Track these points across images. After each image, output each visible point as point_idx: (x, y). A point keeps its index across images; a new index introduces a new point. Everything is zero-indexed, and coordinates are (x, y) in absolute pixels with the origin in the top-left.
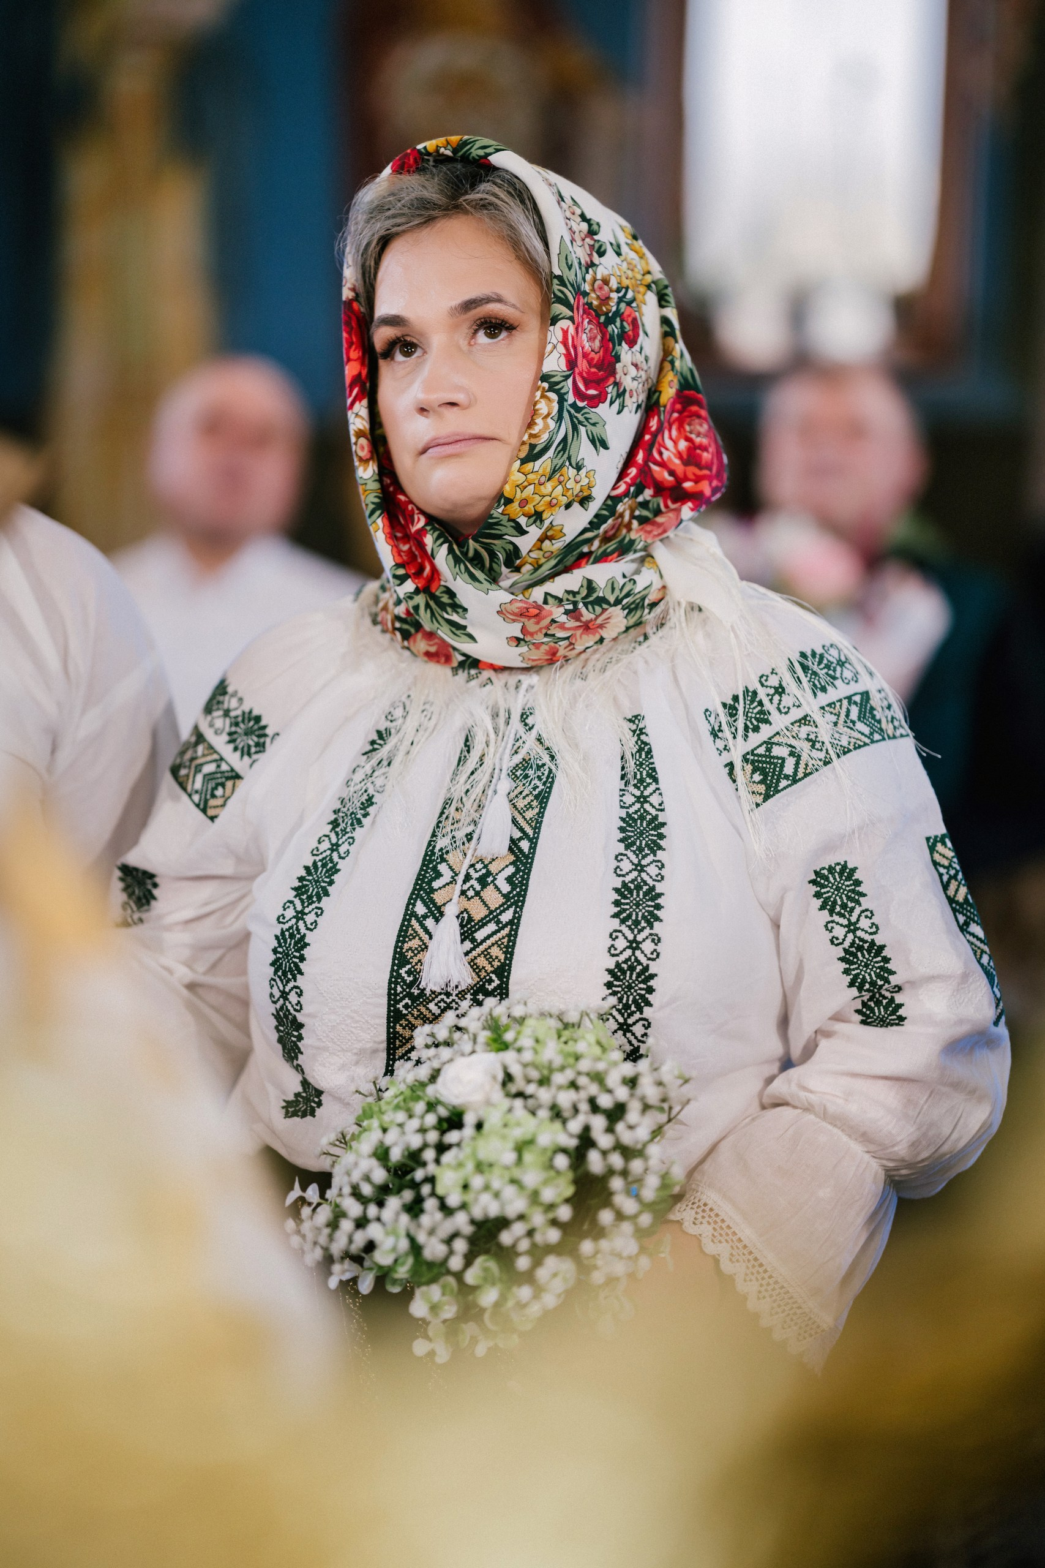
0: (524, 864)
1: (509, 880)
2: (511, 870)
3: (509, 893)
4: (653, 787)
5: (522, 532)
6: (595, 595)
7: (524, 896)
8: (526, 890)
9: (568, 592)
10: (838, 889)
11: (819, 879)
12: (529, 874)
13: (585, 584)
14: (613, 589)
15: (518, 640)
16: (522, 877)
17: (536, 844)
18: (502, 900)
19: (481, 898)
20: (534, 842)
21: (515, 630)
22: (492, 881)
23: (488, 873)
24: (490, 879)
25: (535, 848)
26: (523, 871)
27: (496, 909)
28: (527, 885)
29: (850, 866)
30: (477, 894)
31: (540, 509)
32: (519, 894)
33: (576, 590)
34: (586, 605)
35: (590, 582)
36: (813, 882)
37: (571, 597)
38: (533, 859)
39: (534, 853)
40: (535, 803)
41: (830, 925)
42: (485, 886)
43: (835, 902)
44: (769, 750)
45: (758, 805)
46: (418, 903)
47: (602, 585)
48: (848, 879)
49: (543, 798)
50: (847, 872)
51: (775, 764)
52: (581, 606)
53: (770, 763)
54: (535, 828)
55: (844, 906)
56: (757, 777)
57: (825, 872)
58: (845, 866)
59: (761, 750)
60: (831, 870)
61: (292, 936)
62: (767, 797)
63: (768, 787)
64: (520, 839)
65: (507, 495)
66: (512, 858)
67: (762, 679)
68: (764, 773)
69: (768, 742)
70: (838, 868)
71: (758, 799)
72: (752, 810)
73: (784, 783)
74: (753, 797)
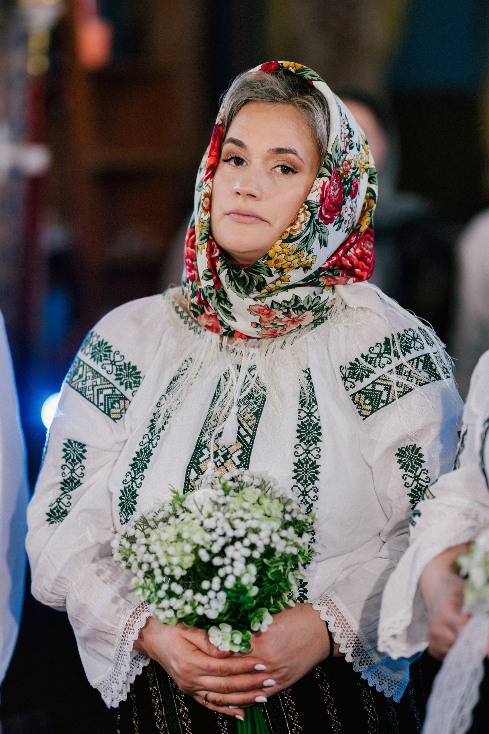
0: (248, 449)
1: (239, 457)
2: (240, 452)
3: (239, 465)
4: (315, 407)
5: (270, 274)
6: (299, 305)
8: (248, 464)
9: (285, 301)
10: (410, 458)
11: (400, 453)
12: (250, 455)
13: (294, 298)
14: (308, 302)
15: (257, 324)
16: (246, 456)
17: (254, 439)
18: (235, 469)
19: (224, 467)
20: (253, 438)
21: (256, 319)
22: (230, 458)
23: (228, 453)
24: (229, 456)
25: (253, 441)
26: (247, 453)
28: (249, 461)
29: (418, 446)
30: (222, 464)
32: (244, 466)
33: (289, 301)
34: (294, 310)
35: (296, 297)
36: (398, 455)
37: (286, 304)
38: (252, 446)
39: (253, 444)
40: (254, 417)
41: (405, 477)
42: (226, 459)
43: (408, 465)
44: (374, 387)
45: (366, 416)
46: (192, 470)
47: (303, 299)
48: (416, 453)
49: (258, 414)
50: (416, 450)
51: (377, 395)
52: (291, 310)
53: (374, 394)
54: (253, 431)
55: (413, 467)
56: (367, 402)
57: (404, 449)
58: (415, 446)
59: (370, 387)
60: (407, 448)
61: (130, 491)
62: (372, 412)
63: (373, 407)
64: (246, 436)
65: (270, 255)
66: (241, 446)
67: (371, 349)
68: (371, 399)
69: (374, 383)
70: (411, 448)
71: (368, 413)
72: (364, 419)
73: (381, 405)
74: (363, 412)
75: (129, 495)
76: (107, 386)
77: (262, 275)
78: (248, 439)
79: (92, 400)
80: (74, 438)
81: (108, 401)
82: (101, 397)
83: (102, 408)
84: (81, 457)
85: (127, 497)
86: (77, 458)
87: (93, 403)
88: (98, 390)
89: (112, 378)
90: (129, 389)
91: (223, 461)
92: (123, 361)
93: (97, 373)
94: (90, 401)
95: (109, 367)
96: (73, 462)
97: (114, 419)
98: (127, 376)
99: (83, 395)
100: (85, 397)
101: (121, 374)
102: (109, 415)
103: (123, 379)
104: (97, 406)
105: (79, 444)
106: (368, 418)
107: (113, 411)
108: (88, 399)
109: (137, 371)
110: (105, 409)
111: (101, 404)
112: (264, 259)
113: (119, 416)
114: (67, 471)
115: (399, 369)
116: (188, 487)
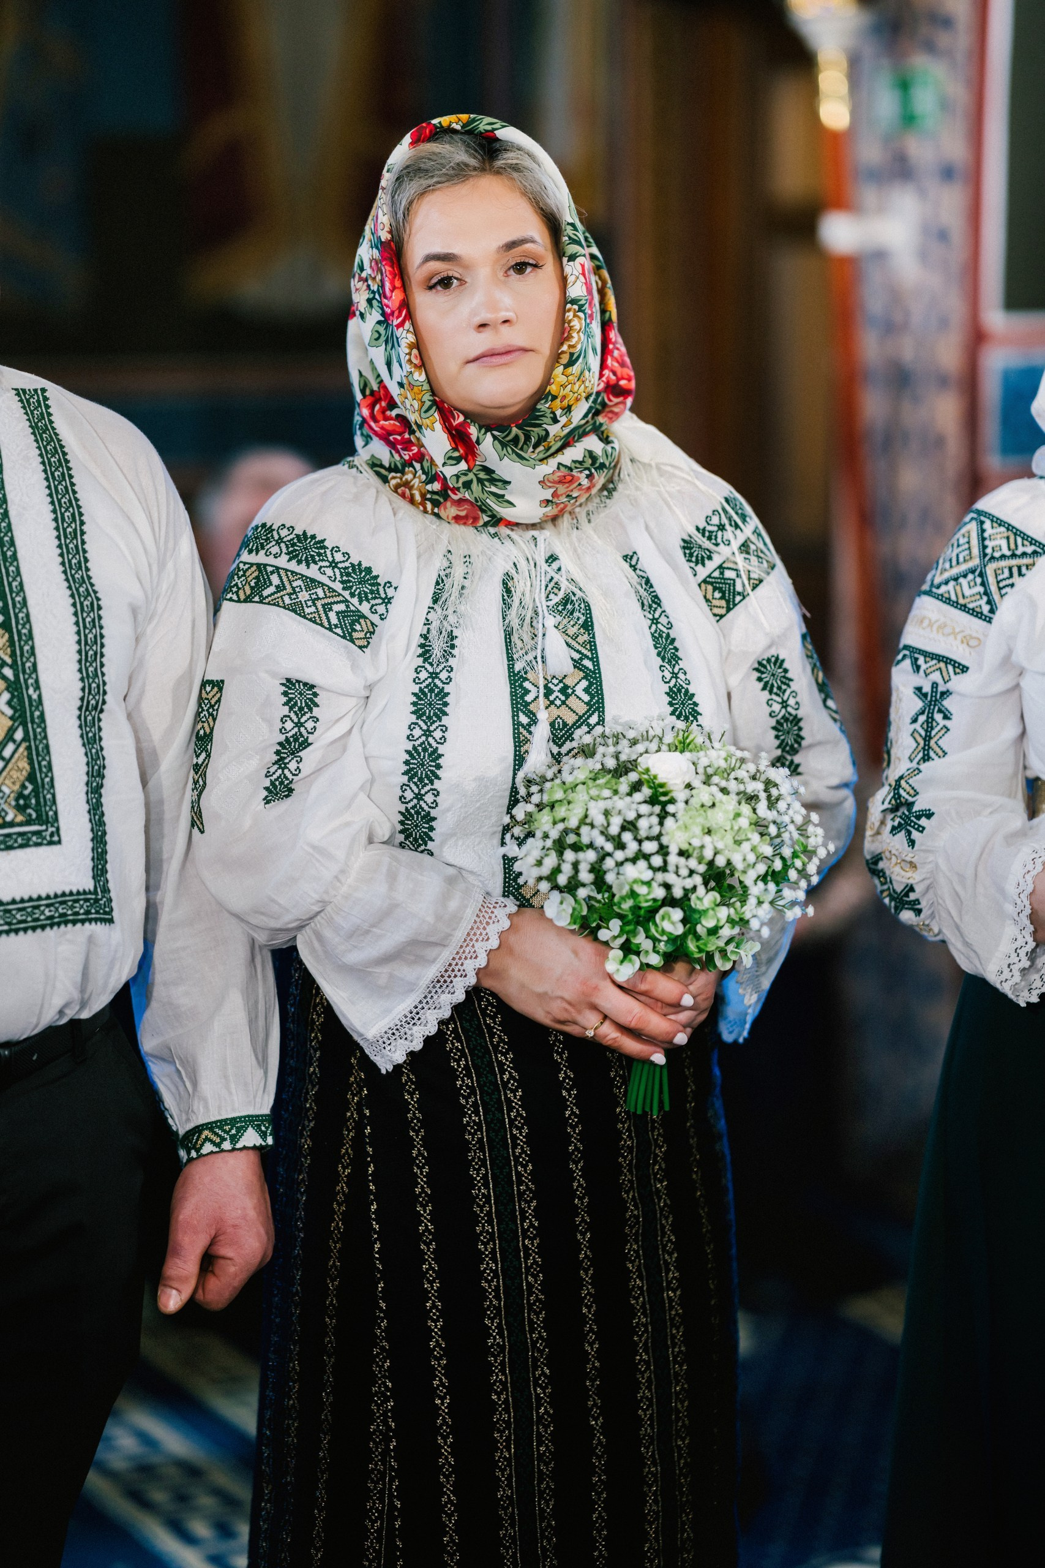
0: (595, 678)
1: (586, 690)
2: (584, 684)
3: (591, 701)
4: (659, 610)
5: (555, 420)
6: (598, 462)
7: (603, 703)
8: (602, 699)
9: (575, 462)
10: (773, 675)
11: (760, 667)
12: (601, 685)
13: (587, 455)
14: (607, 456)
15: (548, 501)
16: (596, 688)
17: (598, 661)
18: (586, 708)
19: (567, 706)
20: (595, 660)
21: (547, 494)
22: (573, 693)
23: (566, 687)
24: (570, 691)
25: (598, 665)
26: (596, 684)
27: (584, 715)
28: (602, 694)
29: (781, 658)
30: (564, 703)
31: (571, 403)
32: (597, 702)
33: (581, 459)
34: (596, 469)
35: (590, 453)
36: (757, 670)
37: (578, 465)
38: (600, 673)
39: (599, 669)
40: (582, 630)
41: (770, 702)
42: (567, 696)
43: (772, 685)
44: (722, 573)
45: (722, 616)
46: (521, 714)
47: (600, 454)
48: (780, 667)
49: (588, 626)
50: (778, 662)
51: (729, 584)
52: (593, 470)
53: (726, 584)
54: (591, 650)
55: (779, 688)
56: (717, 595)
57: (765, 662)
58: (777, 658)
59: (716, 574)
60: (769, 661)
61: (425, 750)
62: (729, 610)
63: (728, 602)
64: (581, 659)
65: (553, 393)
66: (582, 674)
67: (708, 519)
68: (721, 590)
69: (721, 567)
70: (773, 659)
71: (723, 611)
72: (718, 621)
73: (738, 598)
74: (717, 611)
75: (424, 757)
76: (336, 599)
77: (544, 426)
78: (587, 663)
79: (318, 621)
80: (295, 675)
81: (344, 621)
82: (332, 616)
83: (339, 631)
84: (312, 704)
85: (422, 760)
86: (307, 705)
87: (322, 625)
88: (323, 606)
89: (337, 586)
90: (365, 603)
91: (563, 698)
92: (349, 561)
93: (313, 580)
94: (315, 622)
95: (329, 571)
96: (300, 711)
97: (360, 647)
98: (360, 583)
99: (299, 615)
100: (304, 617)
101: (350, 581)
102: (352, 641)
103: (354, 588)
104: (330, 629)
105: (305, 684)
106: (724, 619)
107: (355, 635)
108: (310, 620)
109: (374, 574)
110: (343, 632)
111: (336, 626)
112: (546, 402)
113: (366, 643)
114: (289, 725)
115: (745, 547)
116: (519, 738)
